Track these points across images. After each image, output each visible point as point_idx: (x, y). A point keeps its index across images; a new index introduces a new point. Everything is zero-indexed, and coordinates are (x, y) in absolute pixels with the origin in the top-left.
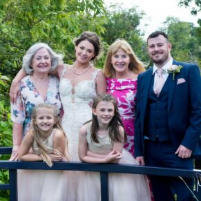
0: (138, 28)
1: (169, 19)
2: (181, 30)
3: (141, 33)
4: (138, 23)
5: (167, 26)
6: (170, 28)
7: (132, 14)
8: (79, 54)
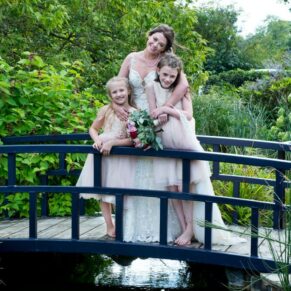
0: (235, 24)
1: (269, 17)
2: (282, 28)
3: (238, 29)
4: (236, 20)
5: (266, 24)
6: (270, 26)
7: (229, 10)
8: (150, 44)
